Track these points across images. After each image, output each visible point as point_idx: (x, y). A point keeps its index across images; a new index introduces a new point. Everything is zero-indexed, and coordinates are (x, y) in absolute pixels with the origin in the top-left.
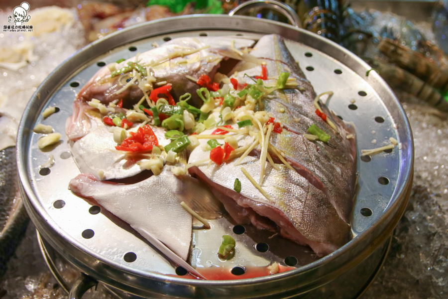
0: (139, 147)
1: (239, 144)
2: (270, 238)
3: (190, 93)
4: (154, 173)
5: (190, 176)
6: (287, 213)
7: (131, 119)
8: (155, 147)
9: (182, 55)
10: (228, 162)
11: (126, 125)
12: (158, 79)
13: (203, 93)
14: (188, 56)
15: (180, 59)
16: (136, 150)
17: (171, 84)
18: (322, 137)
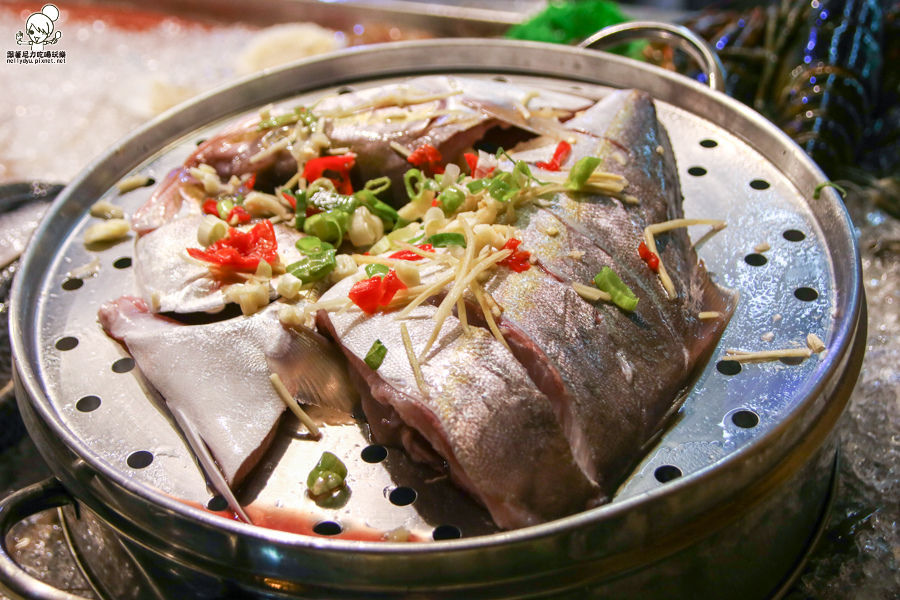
0: (233, 258)
1: (422, 281)
2: (428, 481)
3: (390, 177)
4: (243, 310)
5: (316, 330)
6: (449, 423)
7: (251, 208)
8: (263, 264)
9: (400, 102)
10: (387, 311)
11: (235, 219)
12: (336, 143)
13: (414, 180)
14: (413, 108)
15: (396, 111)
16: (225, 263)
17: (355, 155)
18: (620, 298)
